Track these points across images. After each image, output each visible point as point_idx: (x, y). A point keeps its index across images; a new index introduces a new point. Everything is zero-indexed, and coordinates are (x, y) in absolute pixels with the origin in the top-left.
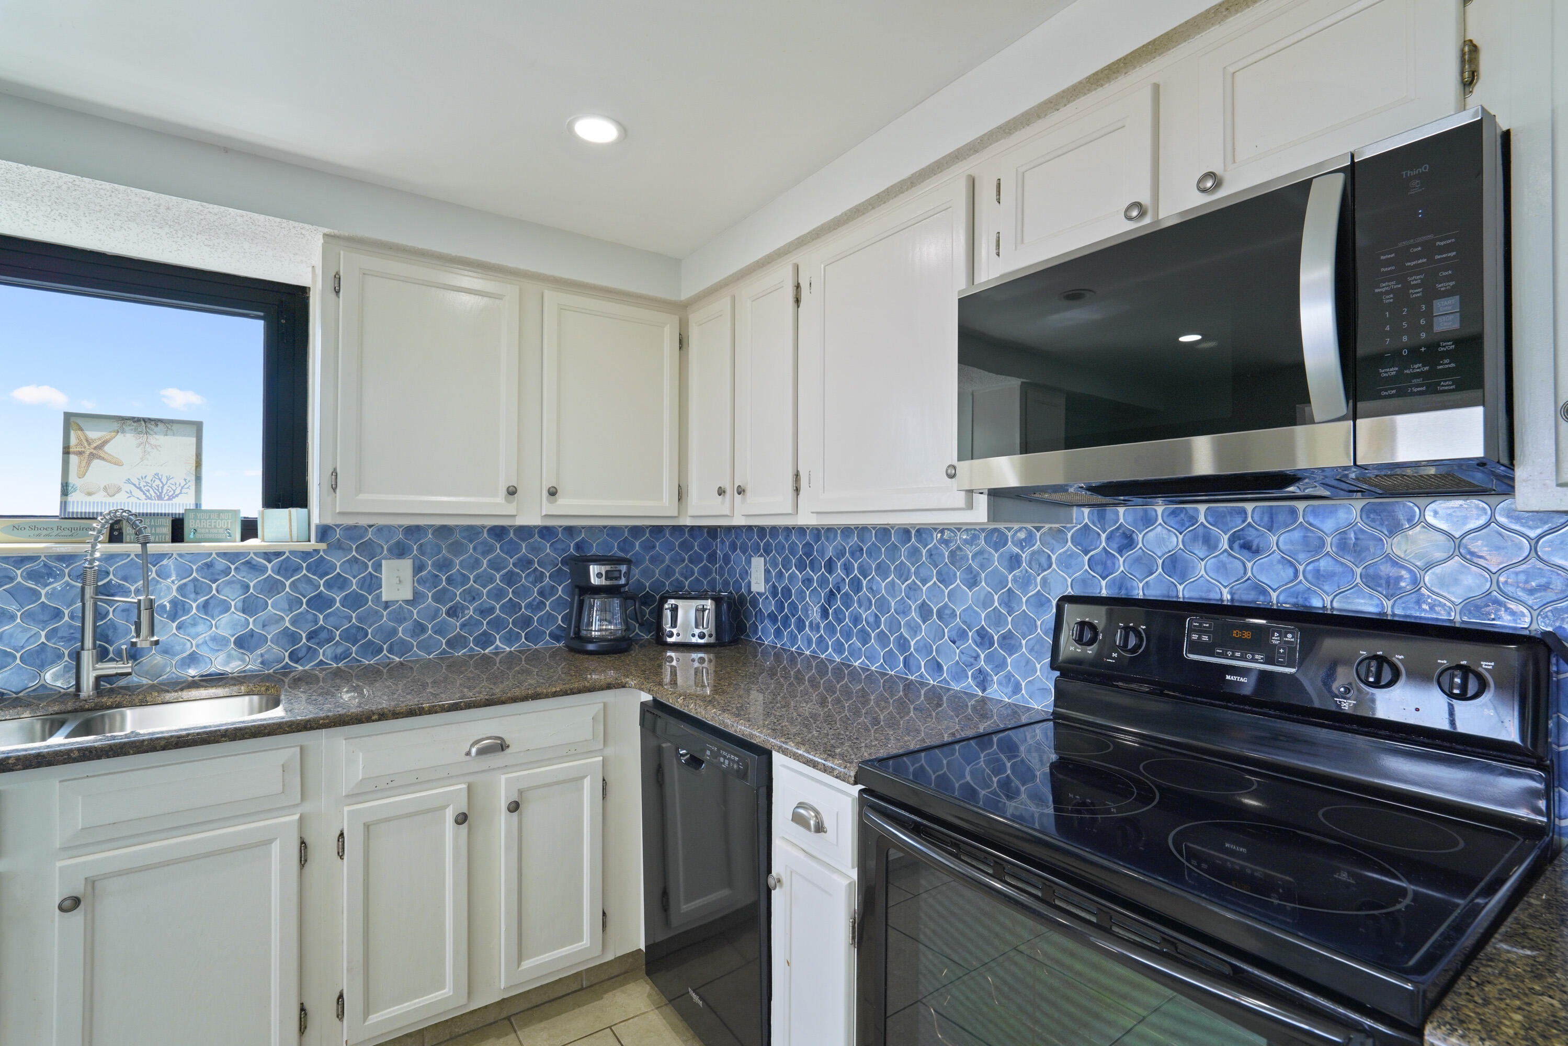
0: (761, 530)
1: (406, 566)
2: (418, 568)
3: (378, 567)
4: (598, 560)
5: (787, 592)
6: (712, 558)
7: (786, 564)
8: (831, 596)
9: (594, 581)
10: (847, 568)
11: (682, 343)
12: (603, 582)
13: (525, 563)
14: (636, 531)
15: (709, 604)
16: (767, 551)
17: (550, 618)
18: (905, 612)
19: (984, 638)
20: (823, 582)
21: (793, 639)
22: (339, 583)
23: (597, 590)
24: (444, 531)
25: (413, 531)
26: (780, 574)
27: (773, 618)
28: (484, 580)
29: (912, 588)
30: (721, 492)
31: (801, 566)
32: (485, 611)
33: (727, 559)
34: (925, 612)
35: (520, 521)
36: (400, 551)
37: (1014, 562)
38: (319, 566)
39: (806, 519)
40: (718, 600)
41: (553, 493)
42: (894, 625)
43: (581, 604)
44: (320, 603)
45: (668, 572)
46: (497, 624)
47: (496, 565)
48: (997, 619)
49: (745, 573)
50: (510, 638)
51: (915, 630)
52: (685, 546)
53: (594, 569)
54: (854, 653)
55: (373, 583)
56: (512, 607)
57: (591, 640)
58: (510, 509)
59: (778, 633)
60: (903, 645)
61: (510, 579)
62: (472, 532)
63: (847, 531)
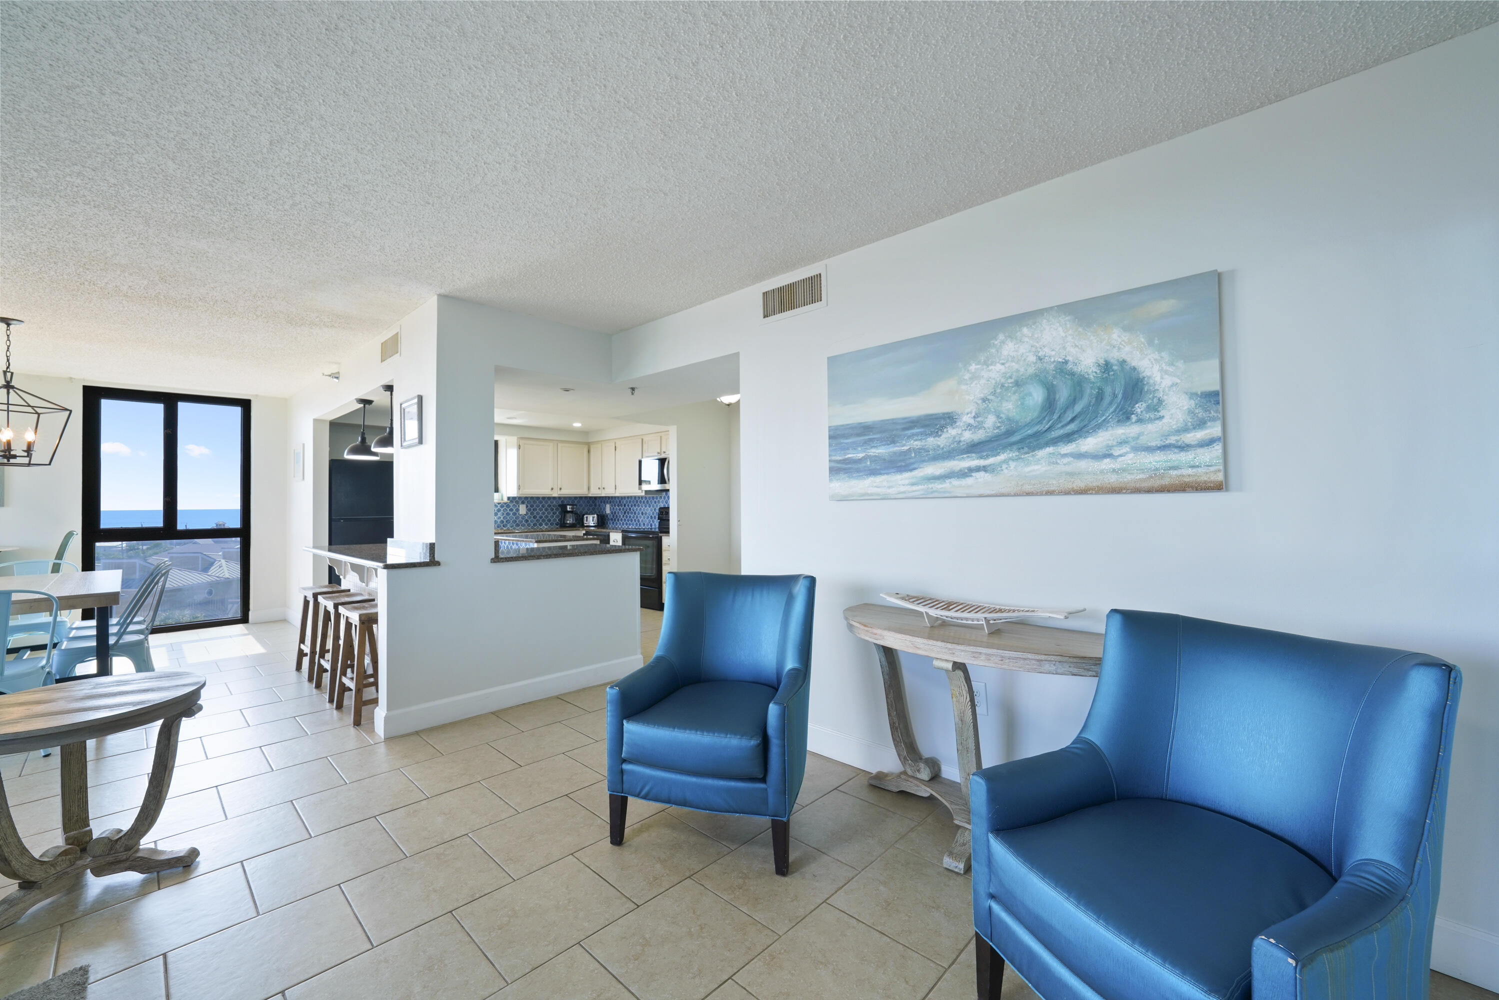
0: (609, 497)
1: (524, 506)
2: (527, 507)
3: (519, 506)
4: (569, 505)
5: (615, 513)
6: (595, 505)
7: (615, 506)
8: (625, 513)
9: (568, 509)
10: (628, 506)
11: (589, 451)
12: (570, 510)
13: (549, 506)
14: (576, 498)
15: (596, 515)
16: (610, 502)
17: (555, 520)
18: (639, 514)
19: (651, 517)
20: (623, 509)
21: (617, 524)
22: (511, 510)
23: (569, 512)
24: (532, 498)
25: (526, 498)
26: (614, 509)
27: (612, 519)
28: (541, 510)
29: (641, 509)
30: (599, 488)
31: (618, 506)
32: (541, 517)
33: (599, 505)
34: (642, 514)
35: (554, 496)
36: (523, 503)
37: (655, 502)
38: (508, 506)
39: (617, 495)
40: (597, 515)
41: (561, 489)
42: (637, 517)
43: (565, 516)
44: (508, 514)
45: (584, 509)
46: (544, 521)
47: (543, 506)
48: (653, 513)
49: (605, 509)
50: (546, 524)
51: (641, 517)
52: (588, 502)
53: (568, 507)
54: (630, 524)
55: (518, 510)
56: (547, 517)
57: (567, 523)
58: (551, 493)
59: (613, 523)
60: (639, 521)
61: (546, 510)
62: (538, 498)
63: (628, 497)
